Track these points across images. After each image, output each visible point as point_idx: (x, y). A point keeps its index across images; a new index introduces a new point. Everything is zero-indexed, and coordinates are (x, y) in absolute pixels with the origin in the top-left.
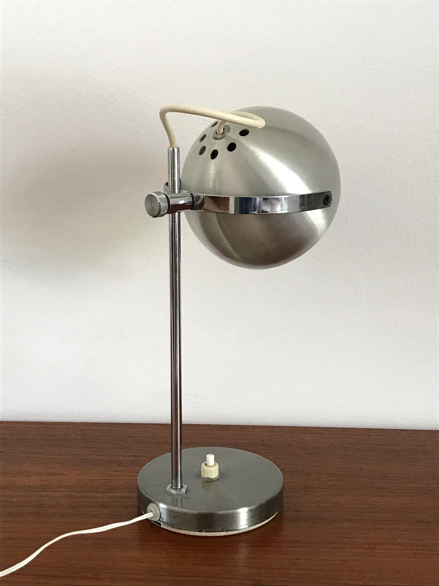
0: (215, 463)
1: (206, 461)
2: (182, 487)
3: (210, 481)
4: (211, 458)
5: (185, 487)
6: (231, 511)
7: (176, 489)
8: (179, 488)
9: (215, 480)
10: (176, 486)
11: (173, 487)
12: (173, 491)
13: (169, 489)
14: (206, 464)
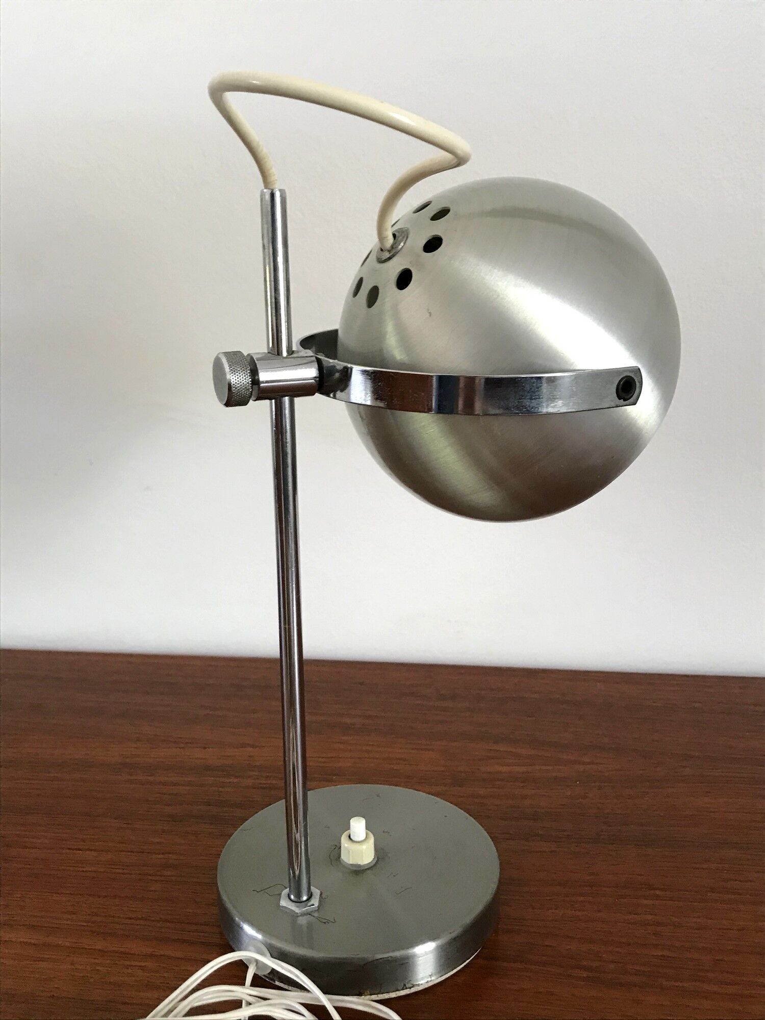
0: (367, 834)
1: (349, 828)
2: (310, 897)
3: (358, 871)
4: (358, 826)
5: (316, 892)
6: (397, 954)
7: (298, 902)
8: (305, 898)
9: (368, 869)
10: (299, 895)
11: (292, 897)
12: (293, 907)
13: (284, 903)
14: (349, 837)
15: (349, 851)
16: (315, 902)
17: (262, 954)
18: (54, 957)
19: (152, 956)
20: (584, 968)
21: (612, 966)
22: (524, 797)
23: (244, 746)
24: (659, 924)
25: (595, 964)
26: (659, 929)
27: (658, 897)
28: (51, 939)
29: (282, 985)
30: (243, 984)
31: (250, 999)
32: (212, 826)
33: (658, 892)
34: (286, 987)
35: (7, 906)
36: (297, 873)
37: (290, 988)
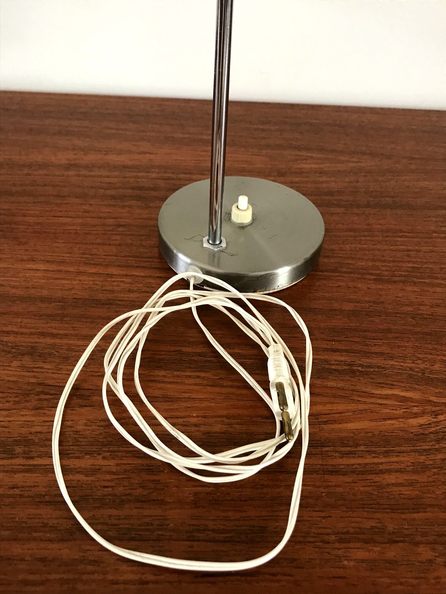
0: (248, 206)
2: (221, 242)
3: (242, 227)
4: (243, 201)
7: (214, 244)
8: (218, 242)
9: (248, 225)
10: (214, 240)
11: (210, 242)
12: (211, 247)
13: (206, 245)
14: (237, 207)
15: (238, 216)
16: (224, 245)
17: (198, 272)
18: (68, 277)
19: (126, 275)
20: (371, 274)
21: (387, 273)
22: (322, 182)
23: (145, 153)
24: (409, 250)
25: (378, 272)
26: (409, 253)
27: (406, 237)
28: (61, 268)
29: (208, 288)
30: (189, 289)
31: (196, 296)
32: (139, 202)
33: (406, 234)
34: (211, 289)
35: (26, 250)
36: (215, 228)
37: (213, 290)
